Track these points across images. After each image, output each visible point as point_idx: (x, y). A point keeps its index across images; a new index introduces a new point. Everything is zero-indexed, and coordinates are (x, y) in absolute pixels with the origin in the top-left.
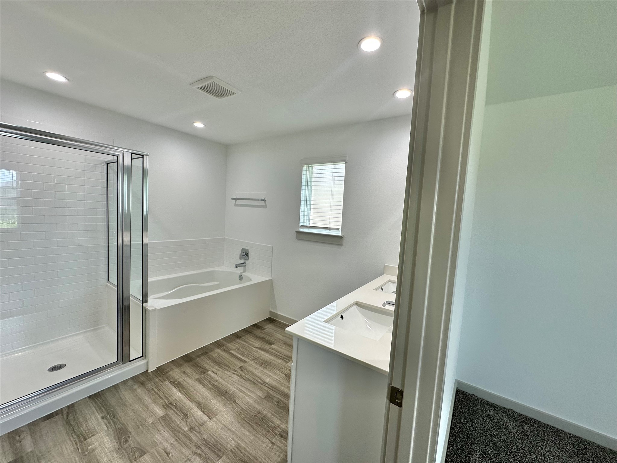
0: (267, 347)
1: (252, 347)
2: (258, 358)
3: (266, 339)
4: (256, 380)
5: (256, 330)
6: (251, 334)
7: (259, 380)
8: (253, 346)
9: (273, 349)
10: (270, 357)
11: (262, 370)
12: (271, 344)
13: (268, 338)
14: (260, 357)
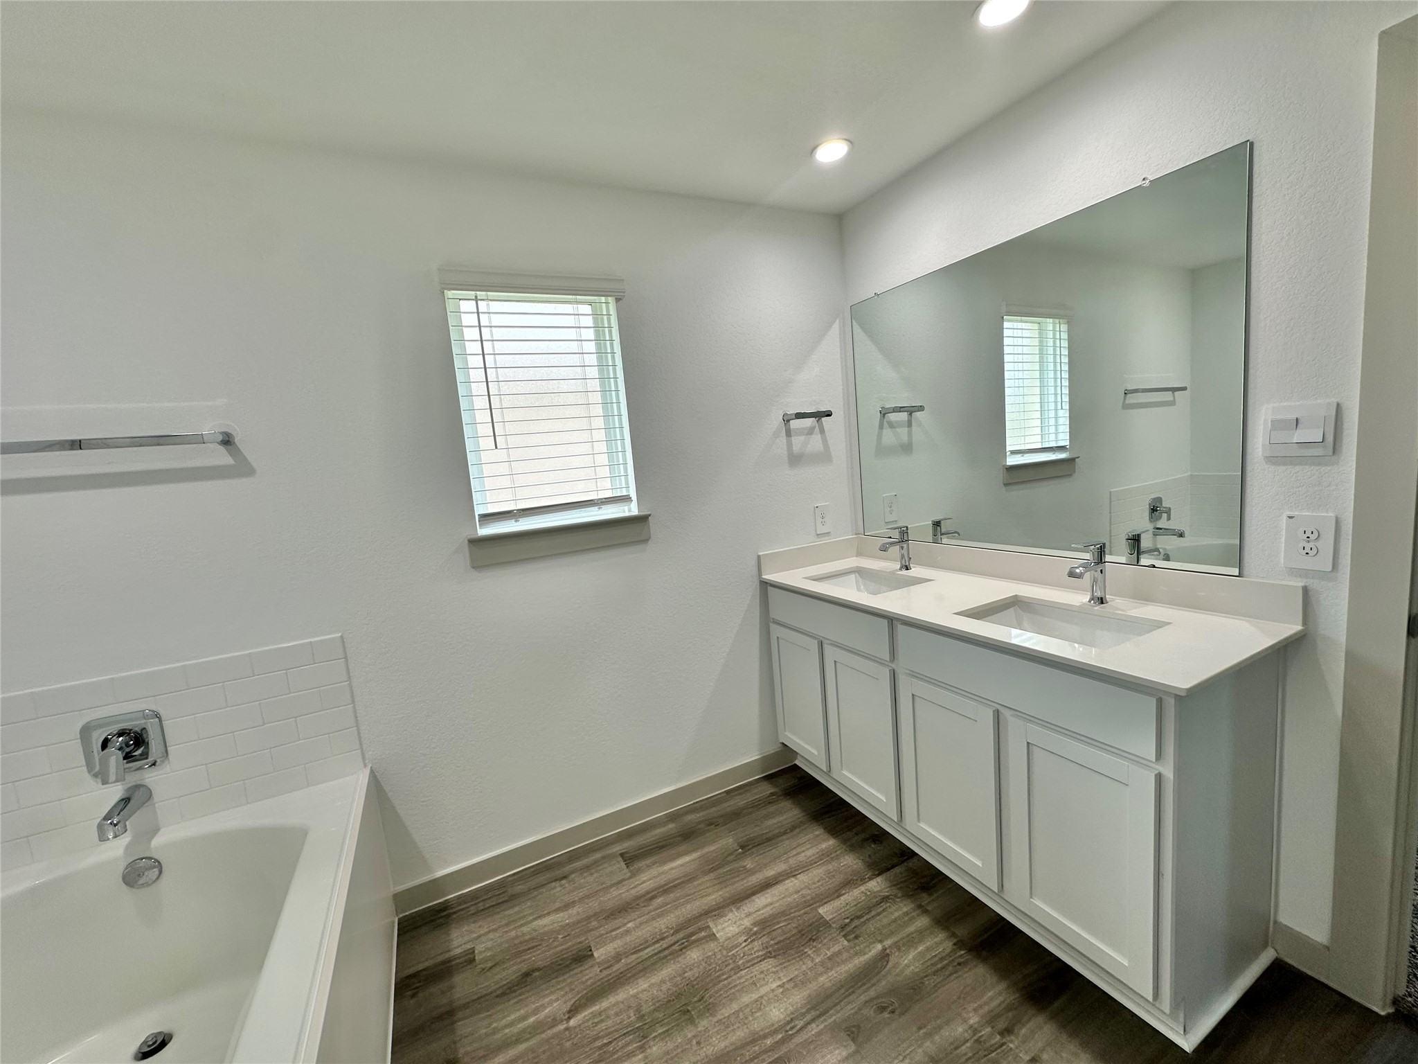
0: (590, 974)
1: (562, 1027)
2: (641, 1017)
3: (540, 964)
4: (766, 1051)
5: (451, 988)
6: (460, 1014)
7: (769, 1042)
8: (555, 1022)
9: (618, 957)
10: (655, 979)
11: (715, 1019)
12: (582, 956)
13: (539, 958)
14: (638, 1010)
